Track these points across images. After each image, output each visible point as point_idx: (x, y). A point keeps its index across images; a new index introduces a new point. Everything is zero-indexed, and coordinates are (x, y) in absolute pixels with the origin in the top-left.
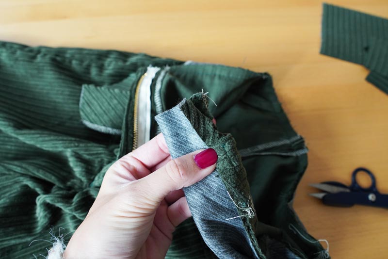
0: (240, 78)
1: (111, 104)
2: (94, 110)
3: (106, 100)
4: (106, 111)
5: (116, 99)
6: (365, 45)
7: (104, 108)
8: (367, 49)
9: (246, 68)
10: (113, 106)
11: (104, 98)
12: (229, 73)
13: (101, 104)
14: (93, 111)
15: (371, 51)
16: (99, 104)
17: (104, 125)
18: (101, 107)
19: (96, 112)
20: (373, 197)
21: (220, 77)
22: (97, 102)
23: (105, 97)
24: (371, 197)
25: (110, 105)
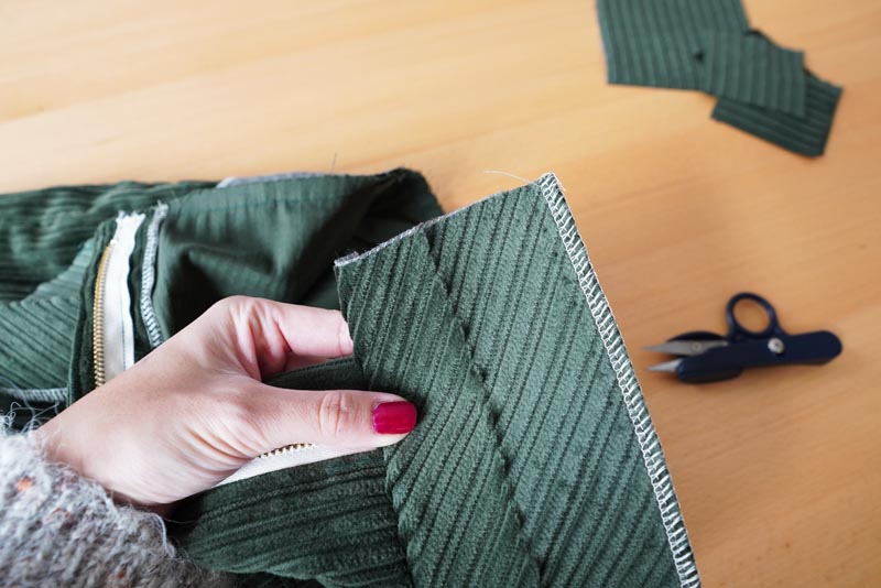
0: (332, 197)
1: (54, 333)
2: (18, 357)
3: (39, 327)
4: (47, 353)
5: (60, 319)
6: (695, 50)
7: (41, 349)
8: (700, 57)
9: (342, 173)
10: (59, 337)
11: (33, 324)
12: (306, 194)
13: (29, 340)
14: (16, 361)
15: (709, 59)
16: (25, 342)
17: (55, 386)
18: (30, 347)
19: (24, 361)
20: (777, 345)
21: (289, 207)
22: (20, 338)
23: (35, 321)
24: (774, 345)
25: (52, 337)
